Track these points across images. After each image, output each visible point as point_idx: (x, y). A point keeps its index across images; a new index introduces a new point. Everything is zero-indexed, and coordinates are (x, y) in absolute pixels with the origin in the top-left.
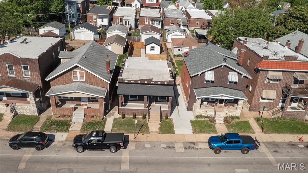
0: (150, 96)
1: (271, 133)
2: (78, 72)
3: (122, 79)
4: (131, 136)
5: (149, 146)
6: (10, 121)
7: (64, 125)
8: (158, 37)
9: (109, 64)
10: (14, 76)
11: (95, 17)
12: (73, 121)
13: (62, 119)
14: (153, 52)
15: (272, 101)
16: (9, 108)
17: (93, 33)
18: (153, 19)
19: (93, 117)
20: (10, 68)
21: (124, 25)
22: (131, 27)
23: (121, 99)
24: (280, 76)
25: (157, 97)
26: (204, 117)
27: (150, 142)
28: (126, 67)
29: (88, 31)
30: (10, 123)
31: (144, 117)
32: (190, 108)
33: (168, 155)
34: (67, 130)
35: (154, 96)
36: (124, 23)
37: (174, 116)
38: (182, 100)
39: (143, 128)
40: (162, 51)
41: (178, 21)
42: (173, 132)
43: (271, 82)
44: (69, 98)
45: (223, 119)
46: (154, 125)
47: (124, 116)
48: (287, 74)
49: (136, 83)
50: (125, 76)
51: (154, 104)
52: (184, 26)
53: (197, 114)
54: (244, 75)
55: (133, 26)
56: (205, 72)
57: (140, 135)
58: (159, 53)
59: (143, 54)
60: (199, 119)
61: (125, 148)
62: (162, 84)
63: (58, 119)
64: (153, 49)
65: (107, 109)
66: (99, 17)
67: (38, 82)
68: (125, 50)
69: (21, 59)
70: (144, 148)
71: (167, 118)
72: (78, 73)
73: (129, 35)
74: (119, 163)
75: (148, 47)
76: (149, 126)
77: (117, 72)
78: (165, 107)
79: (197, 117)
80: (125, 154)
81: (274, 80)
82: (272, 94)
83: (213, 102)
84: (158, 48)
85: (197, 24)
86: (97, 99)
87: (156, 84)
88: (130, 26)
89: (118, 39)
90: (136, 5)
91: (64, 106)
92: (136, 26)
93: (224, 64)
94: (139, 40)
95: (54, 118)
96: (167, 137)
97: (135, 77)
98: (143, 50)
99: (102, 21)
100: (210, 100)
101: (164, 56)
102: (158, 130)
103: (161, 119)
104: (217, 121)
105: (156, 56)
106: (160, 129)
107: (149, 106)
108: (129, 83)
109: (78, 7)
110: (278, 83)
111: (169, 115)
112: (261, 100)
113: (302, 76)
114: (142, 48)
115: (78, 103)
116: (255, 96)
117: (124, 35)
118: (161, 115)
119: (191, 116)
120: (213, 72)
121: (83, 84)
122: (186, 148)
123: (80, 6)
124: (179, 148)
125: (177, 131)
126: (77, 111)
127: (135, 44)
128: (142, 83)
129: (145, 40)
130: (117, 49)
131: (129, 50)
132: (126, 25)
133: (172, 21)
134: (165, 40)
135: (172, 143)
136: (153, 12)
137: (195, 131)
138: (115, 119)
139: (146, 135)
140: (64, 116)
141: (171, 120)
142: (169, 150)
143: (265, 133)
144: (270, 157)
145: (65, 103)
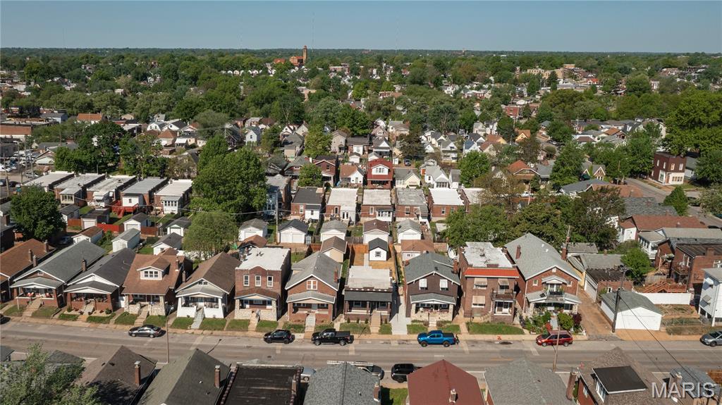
0: (372, 302)
1: (476, 334)
2: (312, 281)
3: (348, 287)
4: (356, 336)
5: (370, 342)
6: (256, 325)
7: (301, 328)
8: (385, 237)
9: (337, 274)
10: (260, 286)
11: (302, 208)
12: (306, 325)
13: (297, 323)
14: (378, 259)
15: (483, 307)
16: (255, 314)
17: (304, 234)
18: (381, 209)
19: (323, 322)
20: (258, 279)
21: (342, 219)
22: (350, 221)
23: (347, 305)
24: (485, 283)
25: (378, 302)
26: (419, 321)
27: (371, 340)
28: (350, 277)
29: (299, 232)
30: (257, 326)
31: (366, 322)
32: (408, 315)
33: (385, 347)
34: (303, 332)
35: (375, 302)
36: (341, 216)
37: (392, 322)
38: (402, 308)
39: (365, 330)
40: (389, 256)
41: (416, 209)
42: (391, 333)
43: (480, 288)
44: (302, 305)
45: (435, 323)
46: (375, 327)
47: (349, 322)
48: (492, 281)
49: (360, 291)
50: (350, 284)
51: (375, 311)
52: (423, 217)
53: (413, 319)
54: (453, 281)
55: (353, 220)
56: (418, 280)
57: (363, 335)
58: (385, 259)
59: (366, 262)
60: (415, 323)
61: (351, 343)
62: (383, 291)
63: (294, 323)
64: (378, 254)
65: (335, 316)
66: (307, 208)
67: (279, 291)
68: (346, 257)
69: (268, 271)
70: (366, 343)
71: (386, 323)
72: (312, 283)
73: (348, 234)
74: (348, 351)
75: (373, 253)
76: (371, 328)
77: (342, 282)
78: (385, 313)
79: (413, 321)
80: (351, 347)
81: (481, 286)
82: (482, 299)
83: (428, 307)
84: (384, 253)
85: (443, 212)
86: (325, 306)
87: (377, 291)
88: (349, 219)
89: (336, 242)
90: (357, 178)
91: (298, 313)
92: (358, 219)
93: (434, 272)
94: (361, 242)
95: (291, 323)
96: (385, 337)
97: (359, 286)
98: (366, 255)
99: (312, 214)
100: (426, 306)
101: (392, 263)
102: (378, 331)
103: (381, 323)
104: (430, 325)
105: (382, 263)
106: (380, 331)
107: (371, 312)
108: (354, 290)
109: (280, 195)
110: (485, 288)
111: (388, 320)
112: (473, 306)
113: (504, 282)
114: (366, 252)
115: (309, 310)
116: (466, 302)
117: (342, 236)
118: (382, 320)
119: (408, 321)
120: (426, 280)
121: (315, 292)
122: (399, 344)
123: (282, 193)
124: (395, 344)
125: (394, 332)
126: (309, 317)
127: (356, 248)
128: (365, 290)
129: (370, 242)
130: (336, 255)
131: (350, 257)
132: (344, 218)
133: (407, 210)
134: (394, 241)
135: (389, 340)
136: (381, 197)
137: (409, 333)
138: (341, 324)
139: (367, 335)
140: (299, 321)
141: (390, 324)
142: (385, 344)
143: (471, 334)
144: (466, 349)
145: (297, 310)
